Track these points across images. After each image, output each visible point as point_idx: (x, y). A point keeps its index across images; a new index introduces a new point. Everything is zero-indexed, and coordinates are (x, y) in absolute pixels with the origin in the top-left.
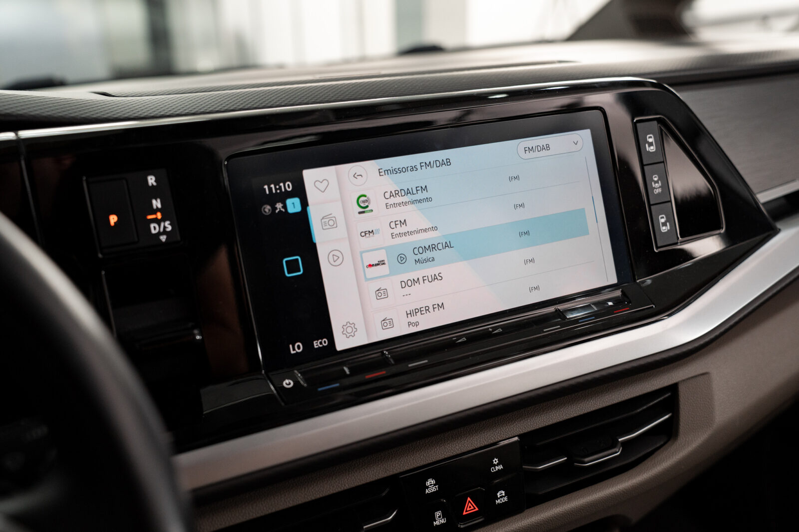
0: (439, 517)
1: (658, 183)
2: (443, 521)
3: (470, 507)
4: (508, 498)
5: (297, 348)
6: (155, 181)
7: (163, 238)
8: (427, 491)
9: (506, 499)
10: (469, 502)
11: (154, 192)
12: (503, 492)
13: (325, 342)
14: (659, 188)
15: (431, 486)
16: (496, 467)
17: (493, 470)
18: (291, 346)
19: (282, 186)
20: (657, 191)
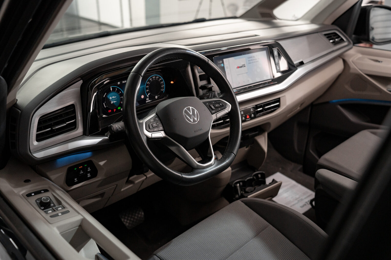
2: (244, 119)
4: (254, 116)
15: (242, 113)
17: (251, 111)
19: (221, 62)
20: (277, 62)
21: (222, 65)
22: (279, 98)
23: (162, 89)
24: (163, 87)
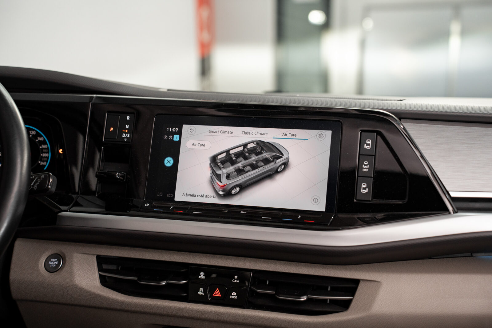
0: (201, 291)
1: (367, 166)
2: (202, 294)
3: (217, 293)
5: (160, 195)
6: (129, 118)
7: (125, 140)
8: (199, 277)
9: (236, 297)
10: (217, 290)
11: (128, 122)
12: (235, 294)
13: (172, 196)
14: (367, 169)
15: (202, 276)
16: (236, 280)
17: (233, 281)
18: (158, 193)
19: (174, 129)
20: (365, 170)
21: (176, 138)
22: (356, 282)
23: (41, 161)
24: (45, 157)
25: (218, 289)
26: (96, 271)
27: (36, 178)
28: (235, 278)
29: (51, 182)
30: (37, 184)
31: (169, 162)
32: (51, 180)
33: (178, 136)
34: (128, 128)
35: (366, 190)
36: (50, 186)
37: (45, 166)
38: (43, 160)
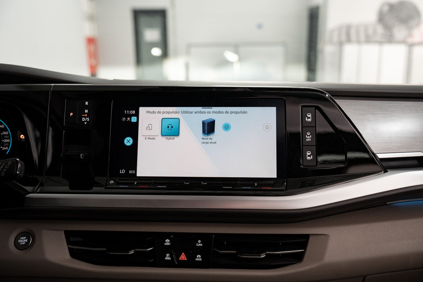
0: (168, 256)
1: (310, 136)
2: (169, 259)
3: (183, 257)
4: (202, 259)
5: (123, 172)
6: (88, 104)
7: (86, 123)
8: (165, 244)
9: (201, 259)
10: (183, 255)
11: (86, 107)
12: (200, 256)
13: (134, 172)
14: (310, 138)
15: (168, 242)
16: (199, 244)
18: (121, 170)
19: (131, 112)
20: (308, 140)
21: (134, 119)
22: (307, 237)
24: (6, 143)
25: (183, 253)
26: (65, 245)
27: (3, 165)
28: (199, 242)
29: (19, 168)
30: (5, 170)
31: (128, 141)
32: (19, 165)
33: (136, 118)
34: (87, 112)
35: (310, 157)
36: (18, 172)
37: (7, 151)
38: (4, 145)
